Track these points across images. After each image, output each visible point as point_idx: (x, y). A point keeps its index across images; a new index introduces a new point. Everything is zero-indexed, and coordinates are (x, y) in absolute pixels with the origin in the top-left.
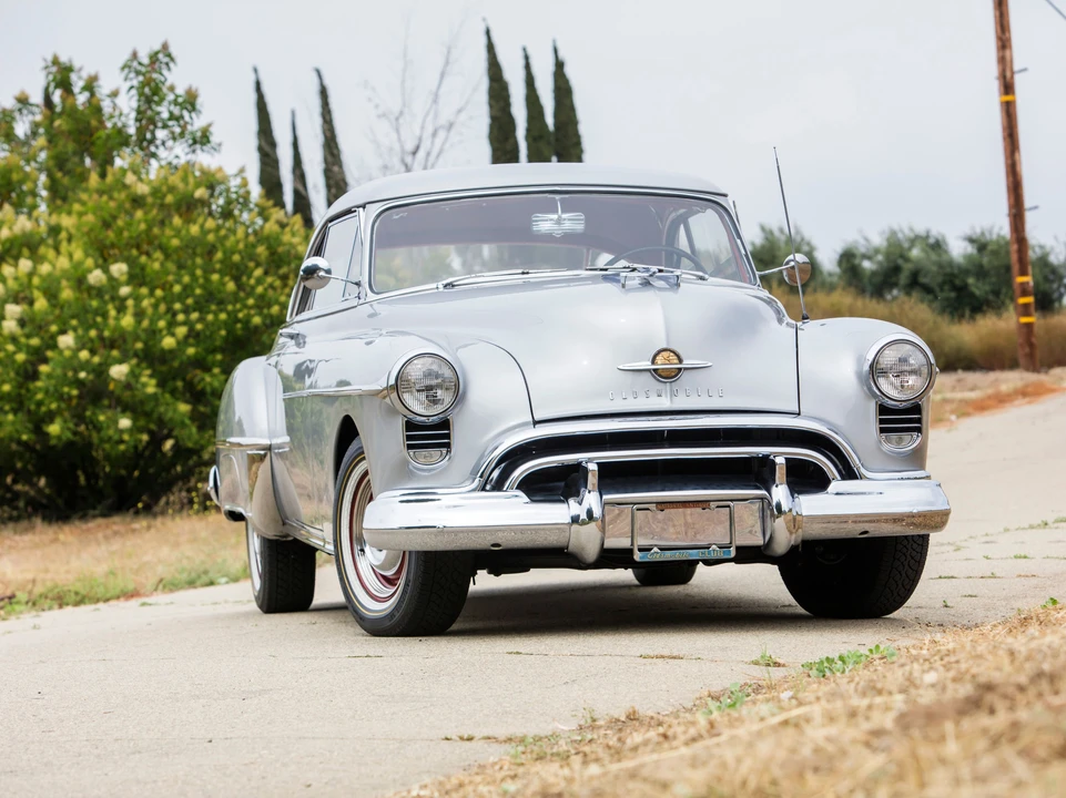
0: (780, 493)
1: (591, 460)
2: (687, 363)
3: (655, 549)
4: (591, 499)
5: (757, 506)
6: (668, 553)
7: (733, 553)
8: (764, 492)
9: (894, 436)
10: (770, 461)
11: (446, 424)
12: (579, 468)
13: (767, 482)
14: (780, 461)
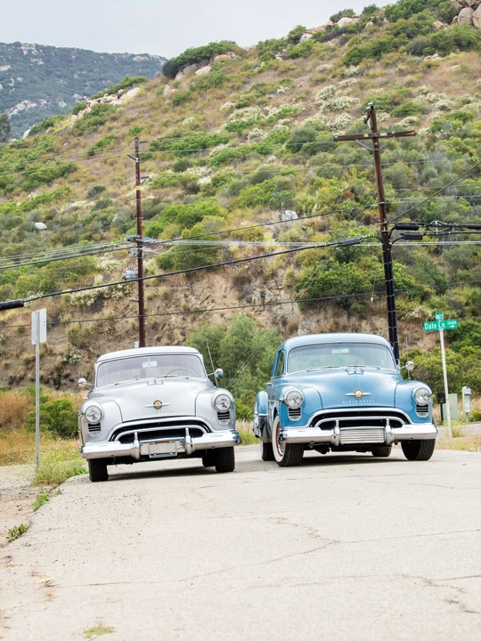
0: (188, 437)
1: (135, 432)
2: (163, 404)
3: (155, 454)
4: (136, 442)
5: (182, 442)
6: (158, 456)
7: (176, 454)
8: (183, 438)
9: (222, 420)
10: (184, 429)
11: (99, 424)
12: (133, 434)
13: (184, 435)
14: (187, 429)
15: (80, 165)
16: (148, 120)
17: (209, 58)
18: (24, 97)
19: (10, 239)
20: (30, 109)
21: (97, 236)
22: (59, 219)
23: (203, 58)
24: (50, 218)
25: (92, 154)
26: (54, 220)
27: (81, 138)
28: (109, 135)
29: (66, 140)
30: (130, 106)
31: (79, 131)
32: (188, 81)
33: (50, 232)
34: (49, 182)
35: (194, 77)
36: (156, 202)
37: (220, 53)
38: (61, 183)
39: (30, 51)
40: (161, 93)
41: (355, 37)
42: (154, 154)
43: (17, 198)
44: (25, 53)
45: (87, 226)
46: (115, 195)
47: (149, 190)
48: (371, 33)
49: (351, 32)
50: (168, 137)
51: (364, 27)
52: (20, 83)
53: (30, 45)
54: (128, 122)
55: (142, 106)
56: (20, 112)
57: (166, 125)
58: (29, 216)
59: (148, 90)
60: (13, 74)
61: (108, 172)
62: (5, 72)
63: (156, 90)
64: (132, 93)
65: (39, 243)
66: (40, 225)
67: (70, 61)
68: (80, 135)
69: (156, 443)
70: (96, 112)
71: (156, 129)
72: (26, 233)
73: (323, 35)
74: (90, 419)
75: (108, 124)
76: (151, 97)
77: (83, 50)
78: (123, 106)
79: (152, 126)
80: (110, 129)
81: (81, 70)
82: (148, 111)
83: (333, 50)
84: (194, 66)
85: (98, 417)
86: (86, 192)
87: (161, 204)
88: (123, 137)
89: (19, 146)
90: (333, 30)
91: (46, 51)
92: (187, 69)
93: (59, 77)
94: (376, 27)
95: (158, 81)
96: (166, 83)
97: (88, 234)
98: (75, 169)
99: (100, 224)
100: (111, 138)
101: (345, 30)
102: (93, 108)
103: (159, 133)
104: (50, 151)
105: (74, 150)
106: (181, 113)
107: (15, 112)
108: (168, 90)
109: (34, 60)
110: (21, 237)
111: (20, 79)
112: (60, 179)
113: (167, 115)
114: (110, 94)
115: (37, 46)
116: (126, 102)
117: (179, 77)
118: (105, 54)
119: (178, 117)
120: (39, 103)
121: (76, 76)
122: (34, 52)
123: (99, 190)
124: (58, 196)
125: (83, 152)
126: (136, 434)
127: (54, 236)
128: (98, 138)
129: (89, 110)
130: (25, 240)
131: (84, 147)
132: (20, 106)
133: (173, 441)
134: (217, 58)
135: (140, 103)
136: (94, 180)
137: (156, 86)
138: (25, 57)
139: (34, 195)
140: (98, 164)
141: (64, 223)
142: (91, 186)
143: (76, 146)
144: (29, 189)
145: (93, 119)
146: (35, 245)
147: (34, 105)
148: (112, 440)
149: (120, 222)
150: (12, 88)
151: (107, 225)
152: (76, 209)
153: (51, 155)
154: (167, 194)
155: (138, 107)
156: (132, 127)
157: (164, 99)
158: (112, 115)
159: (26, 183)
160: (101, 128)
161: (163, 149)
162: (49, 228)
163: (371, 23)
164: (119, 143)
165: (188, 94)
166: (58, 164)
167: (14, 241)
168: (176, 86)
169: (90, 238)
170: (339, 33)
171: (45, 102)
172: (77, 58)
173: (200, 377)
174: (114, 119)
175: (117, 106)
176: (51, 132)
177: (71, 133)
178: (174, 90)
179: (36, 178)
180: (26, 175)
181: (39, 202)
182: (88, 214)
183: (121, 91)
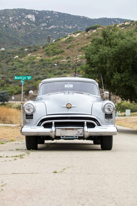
0: (86, 127)
1: (53, 121)
2: (72, 106)
3: (64, 137)
4: (53, 128)
5: (82, 130)
6: (67, 137)
7: (78, 138)
8: (83, 128)
9: (108, 119)
10: (84, 123)
11: (32, 115)
12: (52, 123)
13: (83, 126)
14: (85, 122)
15: (65, 51)
16: (81, 42)
17: (96, 28)
18: (53, 25)
19: (49, 67)
20: (54, 28)
21: (67, 69)
22: (60, 64)
23: (95, 28)
24: (58, 63)
25: (68, 48)
26: (59, 64)
27: (66, 44)
28: (72, 44)
29: (63, 44)
30: (77, 38)
31: (66, 42)
32: (91, 33)
33: (58, 67)
34: (58, 54)
35: (92, 32)
36: (80, 62)
37: (98, 27)
38: (61, 55)
39: (55, 13)
40: (84, 35)
41: (128, 27)
42: (82, 50)
43: (51, 57)
44: (54, 13)
45: (66, 66)
46: (72, 59)
47: (80, 59)
48: (132, 27)
49: (127, 26)
50: (85, 47)
51: (130, 25)
52: (52, 21)
53: (56, 12)
54: (76, 42)
55: (80, 38)
56: (51, 28)
57: (85, 43)
58: (53, 62)
59: (82, 34)
60: (51, 19)
61: (71, 53)
62: (49, 18)
63: (84, 34)
64: (78, 34)
65: (55, 69)
66: (56, 65)
67: (65, 16)
68: (66, 43)
69: (66, 129)
70: (70, 38)
71: (82, 44)
72: (53, 66)
73: (121, 26)
74: (27, 112)
75: (72, 41)
76: (82, 36)
77: (68, 14)
78: (76, 37)
79: (82, 43)
80: (72, 43)
81: (67, 19)
82: (81, 39)
83: (123, 30)
84: (92, 30)
85: (32, 111)
86: (66, 58)
87: (82, 63)
88: (75, 45)
89: (52, 44)
90: (124, 25)
91: (59, 14)
92: (91, 30)
93: (62, 20)
94: (133, 26)
95: (84, 32)
96: (86, 33)
97: (66, 68)
98: (64, 52)
99: (68, 66)
100: (72, 45)
101: (126, 25)
102: (69, 37)
103: (83, 45)
104: (59, 46)
105: (64, 47)
106: (88, 41)
107: (50, 28)
108: (86, 35)
109: (56, 16)
110: (51, 67)
111: (52, 20)
112: (61, 54)
113: (85, 41)
114: (73, 34)
115: (57, 12)
116: (76, 36)
117: (89, 32)
118: (74, 15)
119: (88, 42)
120: (56, 26)
121: (66, 20)
122: (56, 13)
123: (69, 57)
124: (60, 58)
125: (66, 47)
126: (53, 123)
127: (59, 67)
128: (70, 45)
129: (68, 37)
130: (52, 68)
131: (66, 46)
132: (52, 27)
133: (76, 129)
134: (98, 28)
135: (80, 37)
136: (68, 55)
137: (84, 33)
138: (54, 15)
139: (55, 57)
140: (69, 51)
141: (61, 65)
142: (67, 56)
143: (65, 46)
144: (54, 55)
145: (69, 40)
146: (54, 69)
147: (55, 27)
148: (39, 125)
149: (72, 66)
150: (50, 22)
151: (70, 66)
152: (64, 61)
153: (59, 47)
154: (83, 61)
155: (79, 38)
156: (77, 43)
157: (85, 37)
158: (73, 39)
159: (53, 54)
160: (70, 42)
161: (83, 49)
162: (57, 65)
163: (132, 24)
164: (74, 46)
165: (90, 37)
166: (61, 50)
167: (50, 68)
168: (88, 34)
169: (66, 69)
170: (125, 26)
171: (58, 26)
172: (67, 16)
173: (96, 95)
174: (74, 40)
175: (75, 37)
176: (59, 41)
177: (64, 43)
178: (87, 35)
179: (56, 53)
180: (54, 52)
181: (56, 59)
182: (66, 63)
183: (76, 34)
